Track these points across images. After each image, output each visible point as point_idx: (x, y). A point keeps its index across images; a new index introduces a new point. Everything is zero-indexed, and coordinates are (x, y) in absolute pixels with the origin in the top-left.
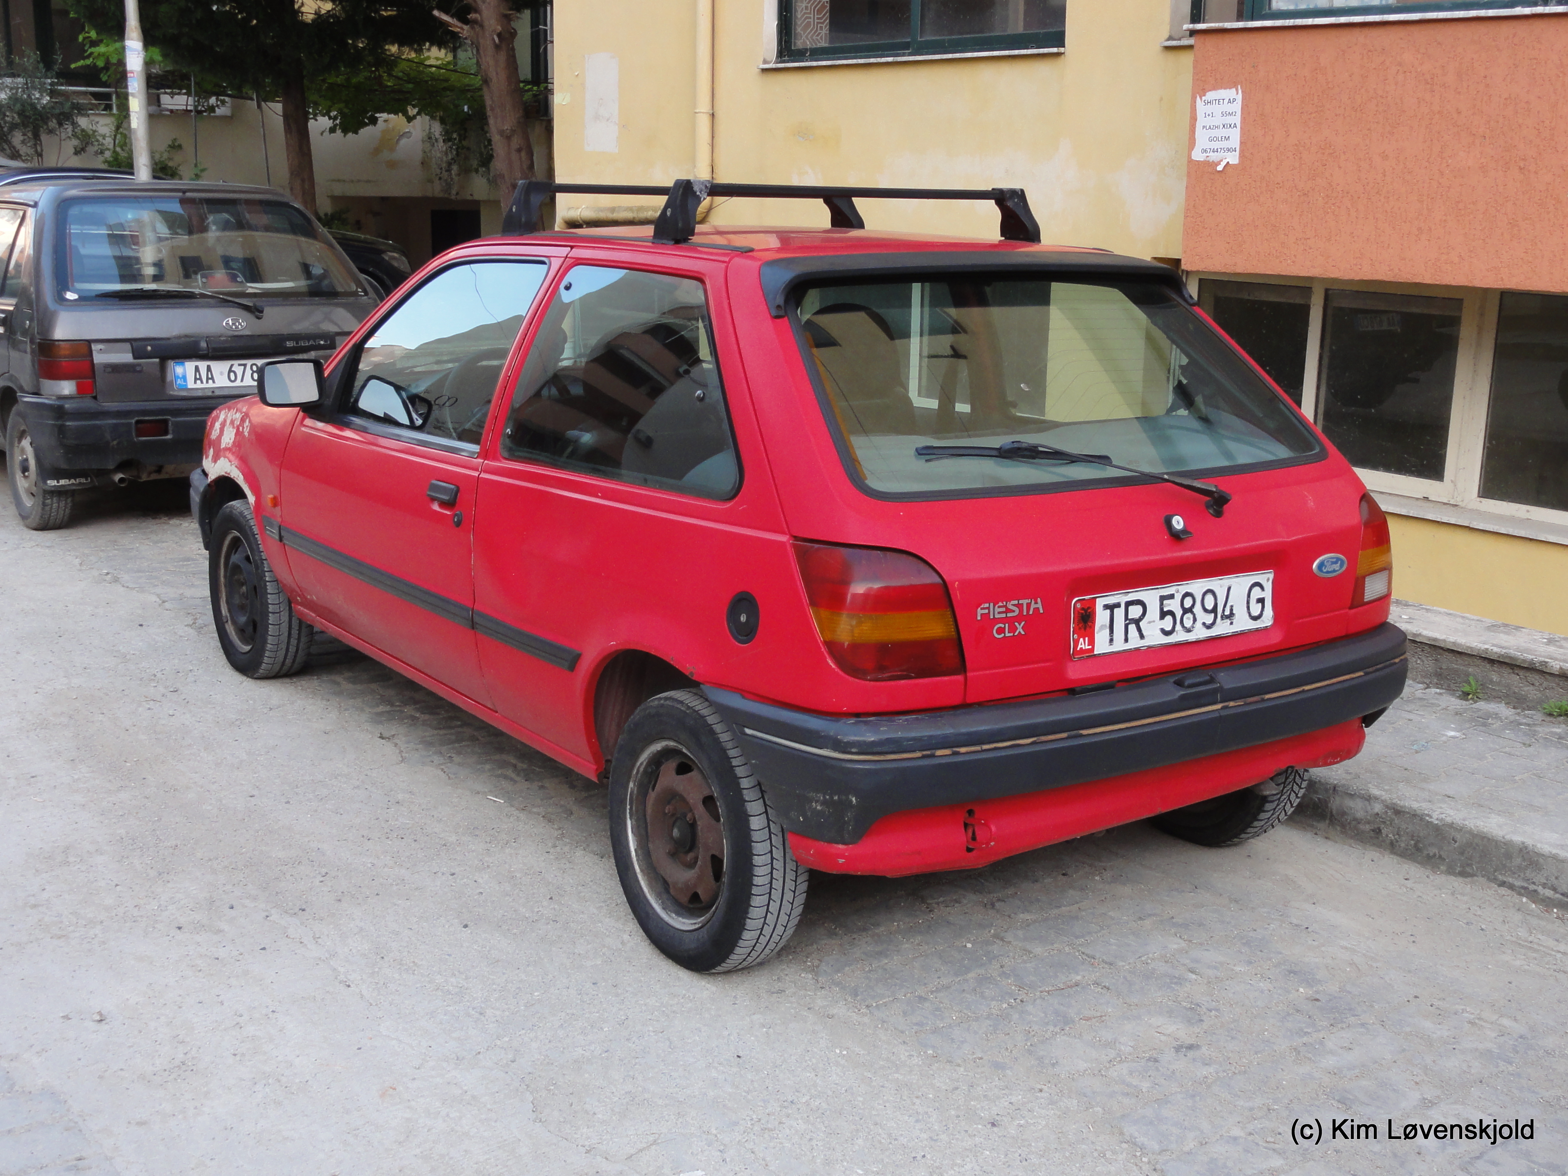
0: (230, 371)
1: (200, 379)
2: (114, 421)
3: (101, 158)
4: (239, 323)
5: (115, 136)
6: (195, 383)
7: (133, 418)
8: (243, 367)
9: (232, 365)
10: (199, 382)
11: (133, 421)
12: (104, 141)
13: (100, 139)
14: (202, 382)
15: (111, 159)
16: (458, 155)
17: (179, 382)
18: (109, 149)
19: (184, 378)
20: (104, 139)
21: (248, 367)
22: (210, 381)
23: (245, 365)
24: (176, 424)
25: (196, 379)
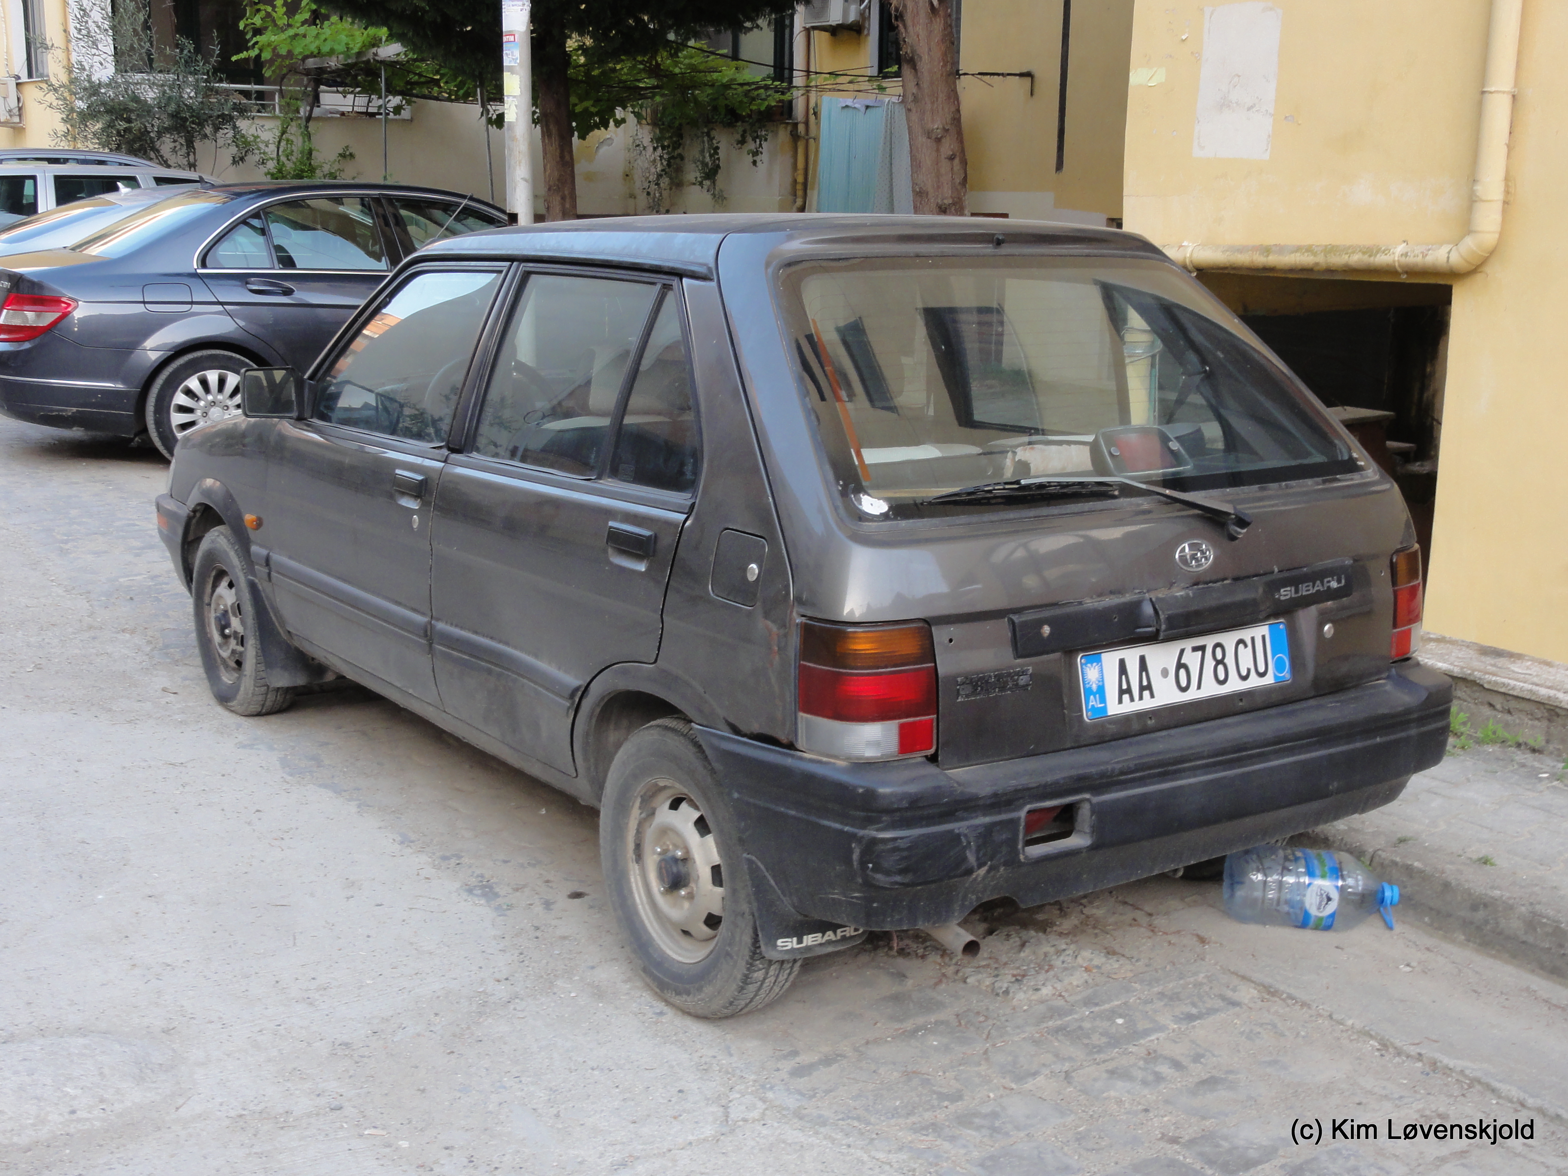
0: (1180, 665)
1: (1129, 691)
2: (987, 820)
3: (263, 169)
4: (1203, 553)
5: (279, 142)
6: (1120, 701)
7: (1020, 808)
8: (1200, 653)
9: (1182, 651)
10: (1126, 697)
11: (1022, 814)
12: (267, 150)
13: (262, 146)
14: (1132, 700)
15: (275, 171)
16: (669, 165)
17: (1093, 702)
18: (272, 159)
19: (1101, 690)
20: (267, 146)
21: (1209, 651)
22: (1146, 693)
23: (1202, 648)
24: (1097, 810)
25: (1122, 692)
